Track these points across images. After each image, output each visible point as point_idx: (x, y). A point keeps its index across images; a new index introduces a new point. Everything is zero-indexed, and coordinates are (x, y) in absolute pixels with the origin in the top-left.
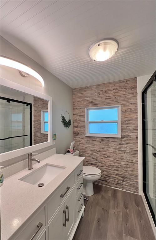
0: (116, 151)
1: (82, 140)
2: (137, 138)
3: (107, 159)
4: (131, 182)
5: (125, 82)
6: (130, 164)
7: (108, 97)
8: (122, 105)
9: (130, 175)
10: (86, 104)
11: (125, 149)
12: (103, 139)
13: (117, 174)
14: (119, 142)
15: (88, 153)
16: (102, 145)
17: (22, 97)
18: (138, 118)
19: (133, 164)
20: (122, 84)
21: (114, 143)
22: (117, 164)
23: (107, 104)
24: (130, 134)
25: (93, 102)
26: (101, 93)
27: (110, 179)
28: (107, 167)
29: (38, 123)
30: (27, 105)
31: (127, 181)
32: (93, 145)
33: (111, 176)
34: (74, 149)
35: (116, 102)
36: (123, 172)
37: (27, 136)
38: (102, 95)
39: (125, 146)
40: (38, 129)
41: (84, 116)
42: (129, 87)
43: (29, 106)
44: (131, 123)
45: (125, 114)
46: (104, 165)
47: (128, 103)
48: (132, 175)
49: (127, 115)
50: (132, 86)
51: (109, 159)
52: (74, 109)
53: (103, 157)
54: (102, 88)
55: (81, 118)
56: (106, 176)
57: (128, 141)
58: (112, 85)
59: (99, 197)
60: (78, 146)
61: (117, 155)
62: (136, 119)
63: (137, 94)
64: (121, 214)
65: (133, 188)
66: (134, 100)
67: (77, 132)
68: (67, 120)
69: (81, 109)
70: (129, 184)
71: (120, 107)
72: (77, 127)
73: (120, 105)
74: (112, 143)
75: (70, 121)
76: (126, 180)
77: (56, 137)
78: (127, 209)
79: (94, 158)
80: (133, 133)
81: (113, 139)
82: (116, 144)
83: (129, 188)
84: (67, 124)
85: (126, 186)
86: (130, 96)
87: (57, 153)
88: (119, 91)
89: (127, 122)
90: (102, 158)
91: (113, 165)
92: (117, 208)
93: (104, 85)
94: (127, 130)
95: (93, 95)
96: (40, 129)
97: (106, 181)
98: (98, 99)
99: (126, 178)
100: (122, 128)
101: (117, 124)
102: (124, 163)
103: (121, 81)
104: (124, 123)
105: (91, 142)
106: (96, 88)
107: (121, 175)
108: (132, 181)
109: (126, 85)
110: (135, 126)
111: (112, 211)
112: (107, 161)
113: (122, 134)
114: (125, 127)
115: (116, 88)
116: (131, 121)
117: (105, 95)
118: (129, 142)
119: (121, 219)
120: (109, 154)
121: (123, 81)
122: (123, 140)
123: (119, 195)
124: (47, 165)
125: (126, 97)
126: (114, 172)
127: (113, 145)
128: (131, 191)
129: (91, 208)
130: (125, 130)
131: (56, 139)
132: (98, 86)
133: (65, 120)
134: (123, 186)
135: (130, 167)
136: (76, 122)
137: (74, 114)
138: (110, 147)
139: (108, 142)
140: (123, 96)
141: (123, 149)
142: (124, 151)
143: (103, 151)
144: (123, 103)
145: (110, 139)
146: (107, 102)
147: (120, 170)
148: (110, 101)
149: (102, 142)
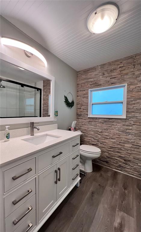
0: (119, 132)
1: (85, 121)
3: (109, 141)
4: (134, 166)
5: (134, 57)
6: (135, 147)
7: (113, 77)
8: (129, 84)
9: (134, 159)
10: (90, 85)
11: (130, 131)
12: (105, 120)
13: (120, 157)
14: (124, 124)
15: (90, 134)
16: (105, 126)
17: (34, 83)
19: (138, 147)
20: (130, 60)
21: (118, 124)
22: (119, 146)
23: (111, 83)
25: (97, 83)
26: (106, 73)
27: (111, 161)
28: (109, 148)
29: (46, 106)
30: (38, 90)
31: (131, 165)
32: (95, 126)
33: (113, 158)
34: (75, 128)
35: (124, 81)
36: (127, 155)
38: (106, 75)
39: (130, 128)
40: (46, 111)
41: (87, 98)
42: (139, 63)
43: (39, 91)
44: (138, 103)
45: (132, 93)
46: (105, 146)
47: (136, 81)
48: (136, 159)
49: (135, 95)
51: (111, 140)
52: (78, 91)
53: (105, 138)
54: (107, 68)
55: (85, 100)
56: (107, 157)
57: (134, 122)
58: (118, 63)
59: (98, 175)
60: (81, 127)
61: (119, 137)
64: (118, 193)
65: (136, 173)
67: (80, 113)
68: (70, 101)
69: (84, 90)
70: (132, 168)
71: (126, 87)
72: (80, 108)
73: (126, 84)
74: (115, 124)
75: (73, 102)
76: (129, 163)
78: (126, 190)
79: (95, 139)
80: (140, 114)
81: (116, 120)
82: (119, 125)
83: (132, 172)
84: (69, 104)
85: (129, 170)
86: (138, 73)
87: (58, 129)
88: (126, 69)
89: (134, 102)
90: (104, 139)
91: (116, 147)
92: (115, 187)
93: (110, 64)
94: (133, 111)
95: (96, 76)
96: (48, 111)
97: (107, 162)
98: (102, 79)
99: (129, 161)
100: (128, 108)
101: (122, 104)
102: (127, 146)
103: (129, 57)
104: (130, 103)
105: (93, 123)
106: (101, 68)
107: (124, 157)
108: (136, 165)
109: (135, 60)
111: (108, 188)
112: (110, 143)
113: (127, 115)
114: (131, 107)
115: (123, 65)
116: (138, 101)
117: (110, 74)
118: (134, 123)
119: (117, 197)
120: (111, 135)
121: (131, 57)
122: (128, 121)
123: (120, 178)
124: (47, 135)
125: (134, 74)
126: (117, 154)
127: (117, 126)
128: (135, 176)
129: (87, 182)
130: (131, 111)
132: (103, 66)
133: (68, 100)
134: (126, 169)
135: (135, 150)
136: (80, 103)
137: (77, 96)
138: (113, 128)
139: (112, 123)
140: (130, 73)
141: (128, 131)
142: (129, 133)
143: (105, 133)
144: (130, 81)
145: (114, 120)
146: (112, 81)
147: (123, 153)
148: (115, 81)
149: (104, 124)
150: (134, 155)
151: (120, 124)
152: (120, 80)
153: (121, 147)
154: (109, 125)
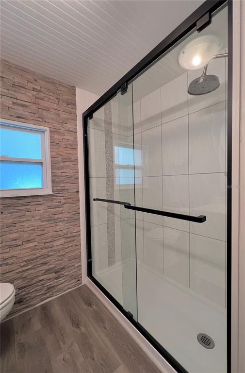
0: (43, 223)
2: (78, 192)
3: (21, 249)
4: (70, 273)
6: (69, 240)
7: (19, 102)
8: (53, 130)
9: (69, 261)
11: (60, 216)
12: (8, 201)
13: (48, 271)
14: (49, 204)
16: (8, 218)
18: (78, 158)
19: (72, 239)
20: (51, 87)
21: (39, 208)
22: (45, 251)
23: (17, 116)
24: (68, 186)
27: (31, 291)
28: (21, 267)
31: (65, 274)
33: (34, 281)
35: (40, 119)
36: (59, 260)
39: (60, 209)
42: (65, 100)
44: (68, 166)
45: (58, 148)
46: (12, 266)
47: (63, 129)
48: (72, 259)
49: (62, 151)
50: (68, 99)
51: (27, 246)
53: (11, 246)
57: (64, 199)
61: (43, 232)
62: (76, 160)
63: (76, 116)
65: (74, 280)
66: (72, 126)
70: (68, 277)
71: (48, 133)
73: (48, 129)
74: (32, 208)
76: (63, 272)
80: (72, 185)
81: (34, 200)
82: (41, 210)
83: (68, 285)
85: (64, 284)
86: (65, 116)
88: (46, 99)
89: (62, 164)
90: (8, 250)
91: (38, 255)
94: (62, 180)
97: (21, 301)
99: (63, 268)
100: (54, 175)
101: (40, 166)
103: (50, 79)
104: (56, 165)
107: (55, 267)
108: (72, 268)
109: (59, 92)
110: (74, 171)
112: (23, 253)
113: (53, 187)
114: (58, 172)
115: (38, 88)
116: (68, 163)
117: (10, 92)
118: (65, 201)
120: (26, 235)
121: (52, 82)
122: (55, 199)
125: (59, 115)
126: (40, 269)
127: (36, 212)
128: (72, 287)
130: (58, 180)
134: (59, 287)
135: (69, 246)
138: (29, 218)
139: (24, 207)
140: (53, 110)
141: (56, 217)
142: (59, 220)
143: (10, 233)
144: (54, 126)
145: (29, 200)
146: (16, 111)
147: (52, 260)
148: (26, 113)
149: (5, 212)
150: (69, 255)
151: (41, 207)
152: (37, 115)
153: (48, 252)
154: (19, 214)
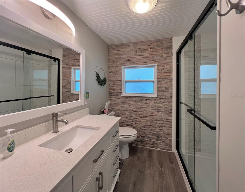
0: (152, 110)
1: (118, 100)
2: (172, 97)
3: (143, 120)
4: (165, 141)
5: (162, 42)
6: (165, 123)
7: (145, 56)
8: (158, 65)
9: (164, 134)
10: (122, 62)
11: (161, 108)
12: (139, 98)
13: (153, 134)
14: (155, 102)
15: (124, 114)
16: (139, 105)
17: (48, 50)
18: (173, 78)
19: (167, 123)
20: (159, 44)
21: (151, 103)
22: (153, 124)
23: (144, 62)
24: (165, 93)
25: (130, 60)
26: (138, 51)
27: (146, 140)
28: (143, 127)
29: (68, 81)
30: (55, 61)
31: (162, 140)
32: (130, 105)
33: (147, 136)
34: (109, 110)
35: (153, 61)
36: (159, 131)
37: (54, 96)
38: (139, 53)
39: (161, 105)
40: (68, 88)
41: (120, 75)
42: (166, 47)
43: (57, 61)
44: (166, 83)
45: (161, 73)
46: (140, 125)
47: (164, 63)
48: (166, 134)
49: (163, 75)
50: (168, 46)
51: (145, 119)
52: (109, 67)
54: (140, 46)
55: (118, 77)
56: (142, 136)
57: (163, 100)
58: (149, 44)
59: (135, 158)
60: (114, 106)
61: (152, 115)
62: (171, 79)
63: (172, 54)
64: (157, 173)
65: (167, 147)
66: (170, 60)
67: (112, 92)
68: (102, 78)
69: (117, 67)
70: (163, 143)
71: (156, 67)
72: (113, 86)
73: (156, 65)
74: (148, 102)
75: (105, 80)
76: (161, 139)
77: (89, 95)
78: (162, 168)
79: (129, 118)
80: (168, 93)
81: (149, 99)
82: (151, 104)
83: (164, 147)
84: (101, 82)
85: (161, 145)
86: (165, 56)
87: (89, 114)
88: (156, 51)
89: (163, 82)
90: (138, 118)
91: (149, 125)
92: (153, 168)
93: (142, 43)
94: (163, 90)
95: (129, 53)
96: (70, 88)
97: (142, 142)
98: (135, 58)
99: (161, 137)
100: (158, 88)
101: (153, 83)
102: (159, 122)
103: (158, 40)
104: (160, 82)
105: (127, 102)
106: (133, 46)
107: (157, 134)
108: (167, 139)
109: (162, 44)
110: (169, 85)
111: (148, 172)
112: (144, 121)
113: (157, 93)
114: (161, 86)
115: (153, 47)
116: (166, 81)
117: (142, 53)
118: (164, 101)
119: (157, 179)
120: (145, 114)
121: (159, 41)
122: (158, 99)
123: (155, 155)
124: (77, 127)
125: (162, 56)
126: (150, 131)
127: (149, 105)
128: (166, 150)
129: (127, 171)
130: (161, 90)
131: (89, 98)
132: (135, 44)
133: (100, 78)
134: (158, 145)
135: (165, 126)
136: (112, 80)
137: (109, 72)
138: (146, 107)
139: (145, 101)
140: (159, 55)
141: (159, 108)
142: (160, 111)
143: (139, 111)
144: (159, 63)
145: (147, 98)
146: (144, 60)
147: (156, 130)
148: (147, 60)
149: (138, 102)
150: (165, 131)
151: (152, 102)
152: (151, 60)
153: (154, 125)
154: (143, 104)
